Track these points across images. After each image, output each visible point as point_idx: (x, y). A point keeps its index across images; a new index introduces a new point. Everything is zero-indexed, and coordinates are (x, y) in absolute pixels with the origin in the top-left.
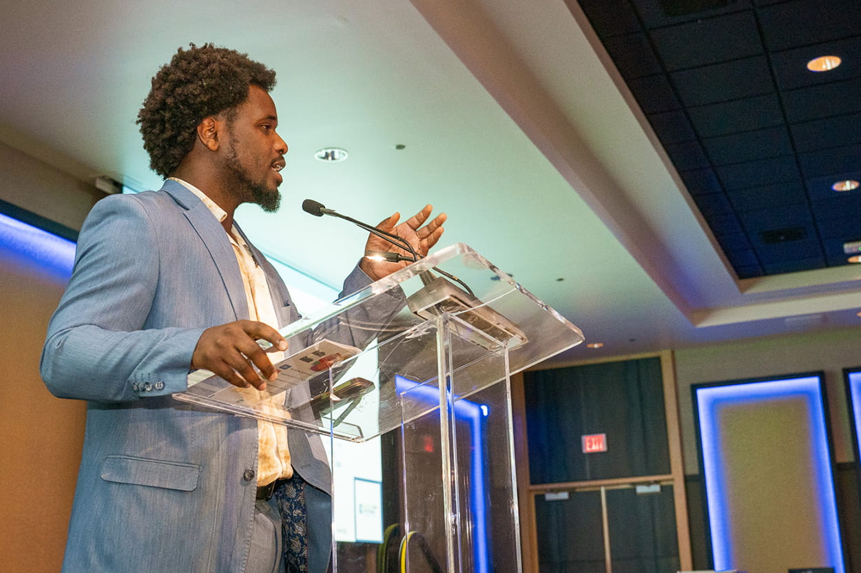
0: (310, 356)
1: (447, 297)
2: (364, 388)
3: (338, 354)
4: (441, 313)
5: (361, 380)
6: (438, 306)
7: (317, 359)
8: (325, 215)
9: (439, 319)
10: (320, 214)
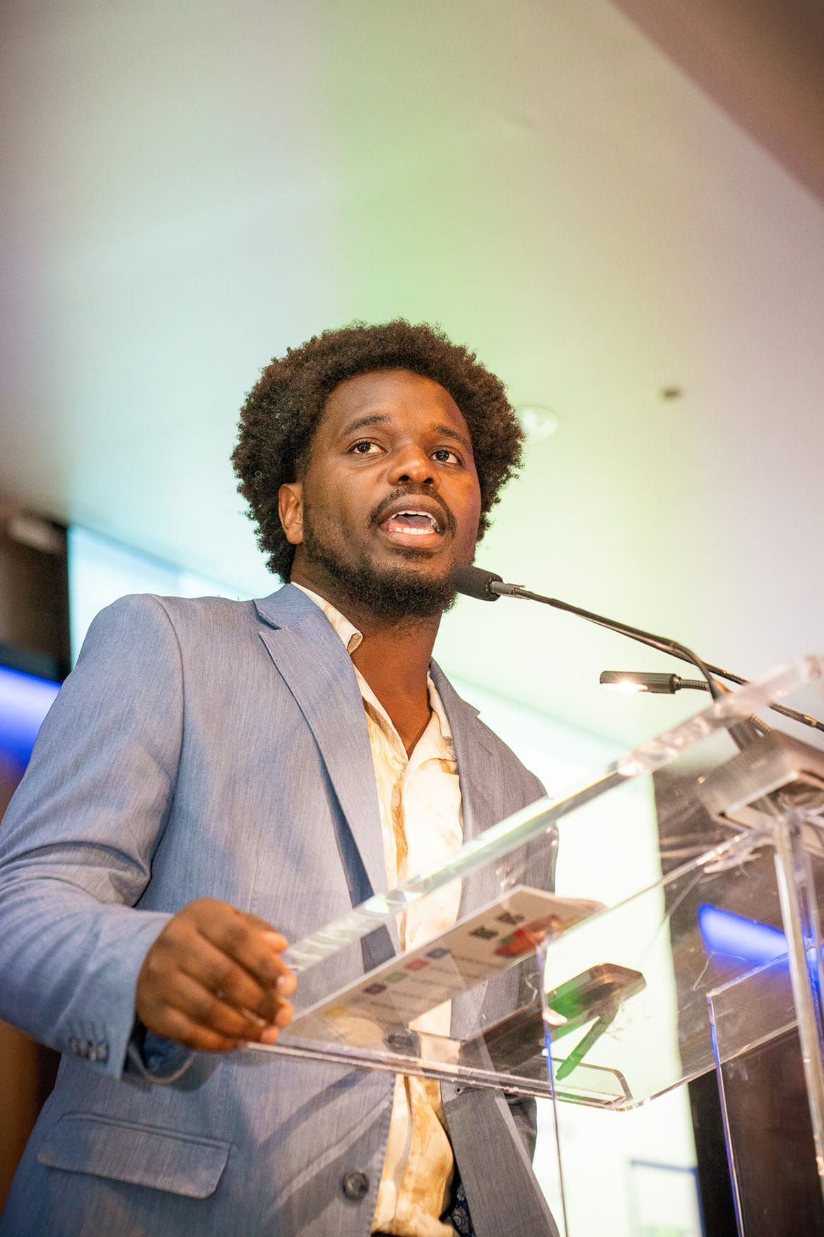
0: (491, 925)
1: (793, 776)
2: (621, 986)
3: (554, 917)
4: (781, 810)
5: (612, 969)
6: (774, 795)
7: (506, 930)
8: (503, 598)
9: (778, 826)
10: (491, 596)
